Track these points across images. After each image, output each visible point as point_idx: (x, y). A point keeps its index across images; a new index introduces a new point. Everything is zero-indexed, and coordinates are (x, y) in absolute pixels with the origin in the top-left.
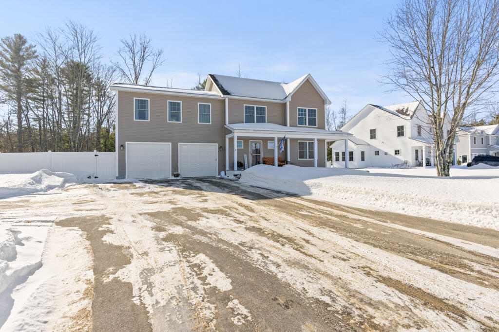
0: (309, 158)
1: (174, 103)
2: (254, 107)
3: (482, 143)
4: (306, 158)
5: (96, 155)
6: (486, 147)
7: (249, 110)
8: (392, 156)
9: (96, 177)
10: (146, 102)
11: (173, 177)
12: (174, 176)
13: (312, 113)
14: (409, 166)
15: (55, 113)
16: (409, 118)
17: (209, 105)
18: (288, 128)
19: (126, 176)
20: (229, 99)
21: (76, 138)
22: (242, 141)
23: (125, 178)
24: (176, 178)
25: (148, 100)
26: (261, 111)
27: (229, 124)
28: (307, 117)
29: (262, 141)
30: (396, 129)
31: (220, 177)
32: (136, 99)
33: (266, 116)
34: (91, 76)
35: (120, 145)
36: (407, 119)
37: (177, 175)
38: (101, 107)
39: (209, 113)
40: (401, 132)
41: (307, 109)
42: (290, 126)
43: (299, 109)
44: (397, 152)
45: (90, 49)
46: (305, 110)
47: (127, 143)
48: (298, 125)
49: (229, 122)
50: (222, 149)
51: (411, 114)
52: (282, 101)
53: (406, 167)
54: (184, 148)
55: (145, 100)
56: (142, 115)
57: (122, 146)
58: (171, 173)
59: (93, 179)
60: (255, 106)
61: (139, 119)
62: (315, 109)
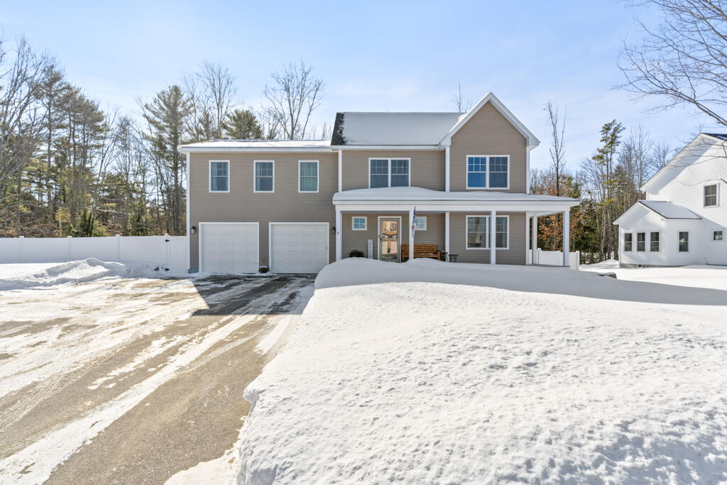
1: (263, 163)
2: (387, 161)
4: (485, 246)
5: (167, 241)
7: (379, 166)
9: (166, 270)
10: (226, 165)
12: (260, 271)
13: (499, 164)
17: (316, 164)
18: (447, 194)
20: (343, 151)
22: (366, 218)
23: (199, 271)
24: (262, 275)
25: (228, 163)
26: (401, 166)
27: (343, 190)
28: (487, 172)
29: (400, 217)
32: (212, 163)
33: (410, 174)
35: (193, 227)
39: (317, 175)
41: (488, 157)
42: (451, 191)
43: (470, 159)
46: (484, 160)
47: (200, 223)
48: (467, 188)
49: (343, 188)
52: (436, 148)
55: (224, 163)
56: (221, 184)
57: (195, 228)
58: (258, 267)
59: (162, 271)
60: (390, 160)
62: (505, 156)
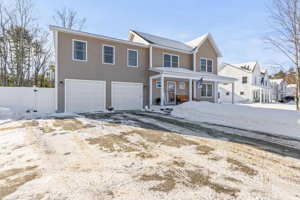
0: (208, 96)
1: (108, 47)
2: (170, 55)
3: (275, 89)
4: (205, 96)
5: (35, 91)
6: (277, 91)
7: (167, 57)
8: (238, 95)
9: (35, 111)
10: (84, 44)
11: (107, 110)
12: (109, 110)
14: (250, 102)
15: (3, 63)
16: (251, 71)
17: (136, 52)
18: (194, 72)
19: (65, 110)
20: (152, 47)
21: (18, 78)
23: (64, 112)
24: (110, 112)
25: (85, 43)
26: (175, 59)
27: (152, 67)
28: (207, 66)
29: (175, 82)
30: (242, 79)
31: (144, 110)
32: (74, 41)
33: (179, 63)
34: (31, 38)
35: (59, 82)
36: (249, 72)
37: (111, 109)
38: (38, 59)
39: (136, 58)
40: (245, 80)
41: (207, 60)
42: (196, 71)
43: (202, 59)
44: (242, 93)
45: (30, 12)
46: (205, 60)
47: (66, 80)
48: (201, 71)
49: (152, 65)
50: (146, 88)
51: (252, 69)
52: (190, 53)
53: (248, 103)
54: (116, 86)
55: (83, 43)
57: (61, 83)
58: (105, 107)
59: (32, 113)
61: (77, 59)
62: (211, 60)
